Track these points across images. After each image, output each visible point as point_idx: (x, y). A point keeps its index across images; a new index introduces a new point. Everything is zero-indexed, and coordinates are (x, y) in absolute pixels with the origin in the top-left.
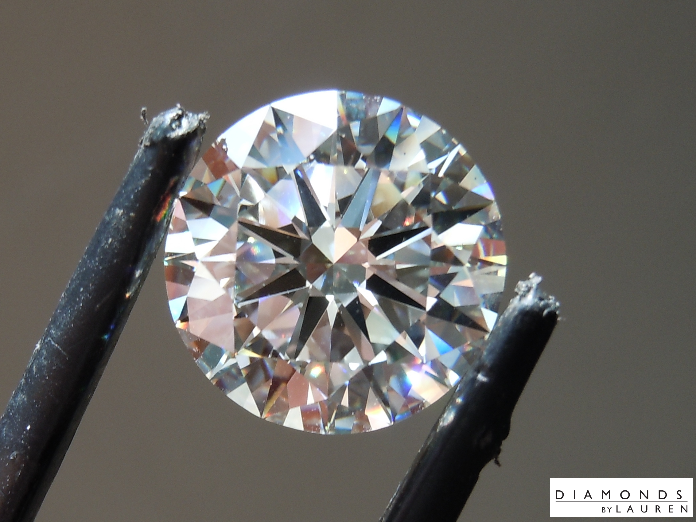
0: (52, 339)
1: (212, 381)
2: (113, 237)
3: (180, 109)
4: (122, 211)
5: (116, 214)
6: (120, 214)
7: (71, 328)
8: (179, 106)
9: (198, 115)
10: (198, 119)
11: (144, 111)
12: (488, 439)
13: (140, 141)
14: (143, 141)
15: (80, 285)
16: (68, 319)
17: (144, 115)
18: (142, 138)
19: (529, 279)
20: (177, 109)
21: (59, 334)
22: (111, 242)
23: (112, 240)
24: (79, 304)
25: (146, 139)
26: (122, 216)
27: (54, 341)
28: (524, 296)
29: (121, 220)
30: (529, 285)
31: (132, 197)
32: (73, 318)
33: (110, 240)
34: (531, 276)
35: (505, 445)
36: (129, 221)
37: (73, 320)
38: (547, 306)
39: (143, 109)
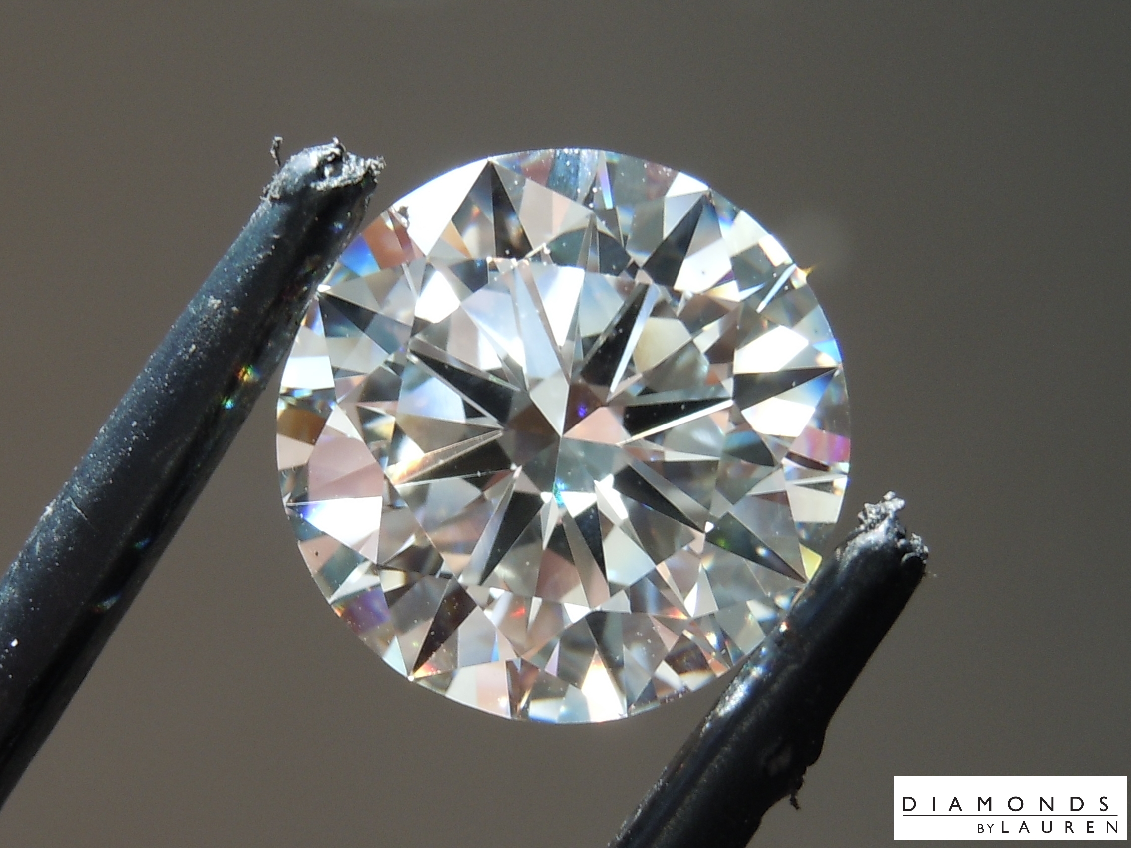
0: (73, 499)
1: (332, 606)
2: (197, 343)
3: (339, 146)
4: (219, 301)
5: (209, 305)
6: (215, 306)
7: (108, 485)
8: (336, 141)
9: (366, 159)
10: (364, 166)
11: (278, 142)
12: (784, 760)
13: (265, 191)
14: (270, 191)
15: (133, 417)
16: (105, 470)
17: (277, 149)
18: (269, 186)
19: (884, 500)
20: (333, 145)
21: (87, 493)
22: (194, 351)
23: (196, 348)
24: (126, 448)
25: (275, 187)
26: (218, 309)
27: (76, 505)
28: (871, 527)
29: (215, 315)
30: (883, 511)
31: (239, 280)
32: (113, 470)
33: (193, 347)
34: (888, 496)
35: (811, 774)
36: (227, 320)
37: (114, 473)
38: (908, 548)
39: (277, 138)
